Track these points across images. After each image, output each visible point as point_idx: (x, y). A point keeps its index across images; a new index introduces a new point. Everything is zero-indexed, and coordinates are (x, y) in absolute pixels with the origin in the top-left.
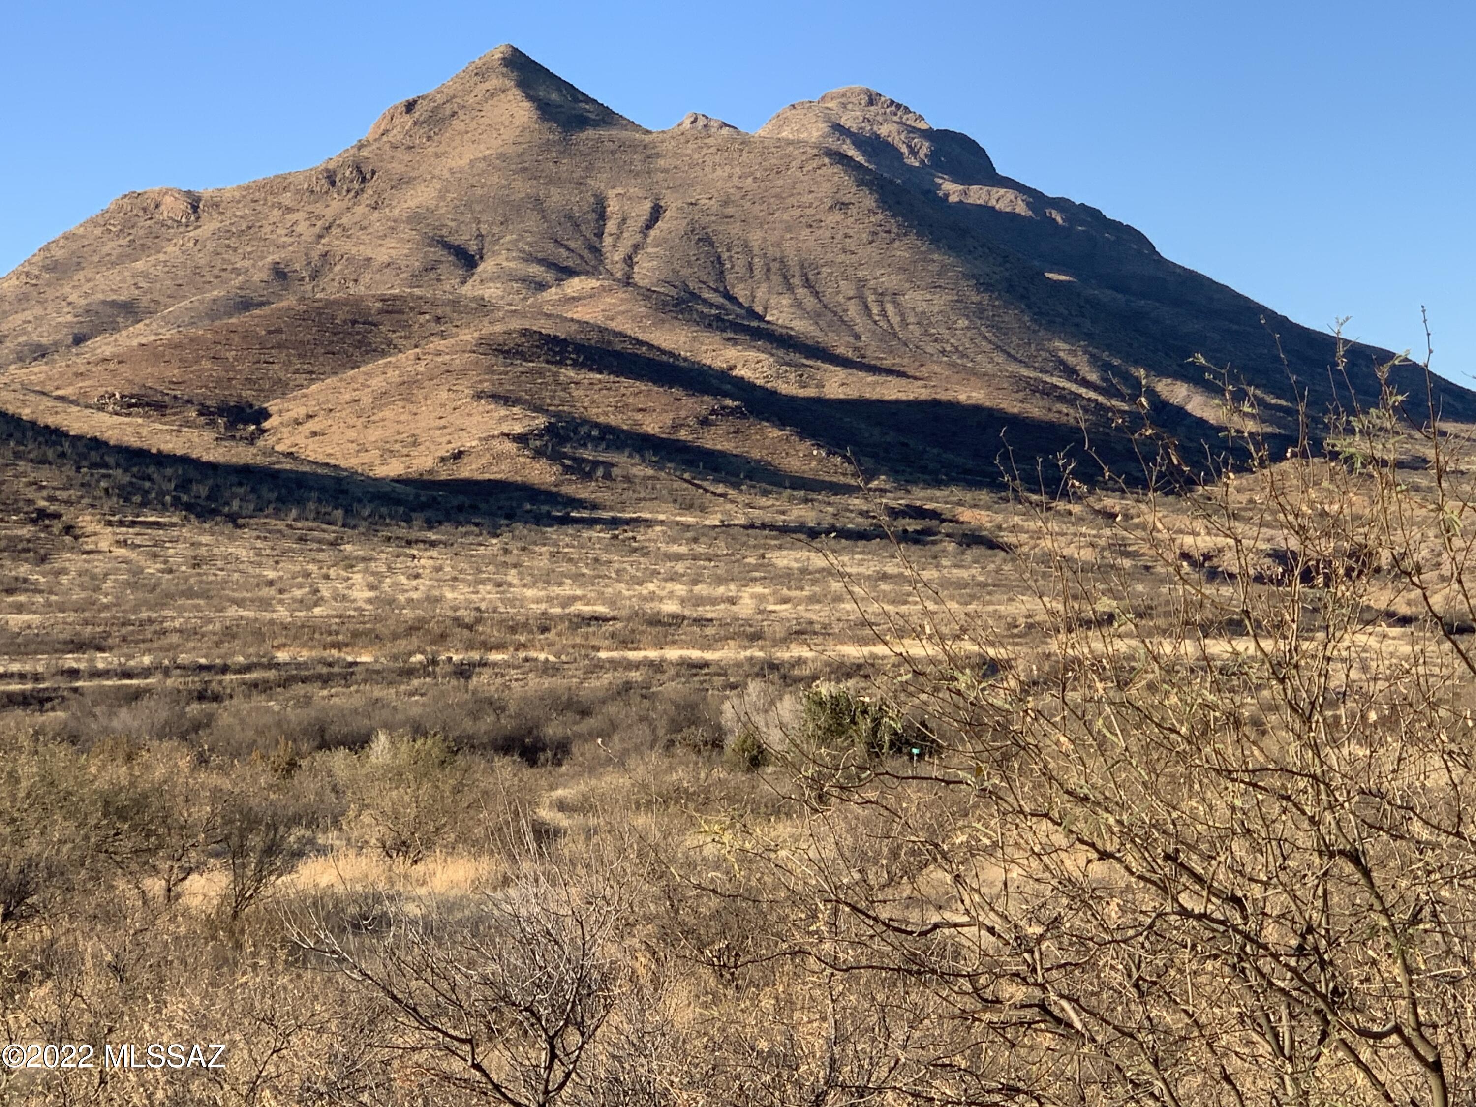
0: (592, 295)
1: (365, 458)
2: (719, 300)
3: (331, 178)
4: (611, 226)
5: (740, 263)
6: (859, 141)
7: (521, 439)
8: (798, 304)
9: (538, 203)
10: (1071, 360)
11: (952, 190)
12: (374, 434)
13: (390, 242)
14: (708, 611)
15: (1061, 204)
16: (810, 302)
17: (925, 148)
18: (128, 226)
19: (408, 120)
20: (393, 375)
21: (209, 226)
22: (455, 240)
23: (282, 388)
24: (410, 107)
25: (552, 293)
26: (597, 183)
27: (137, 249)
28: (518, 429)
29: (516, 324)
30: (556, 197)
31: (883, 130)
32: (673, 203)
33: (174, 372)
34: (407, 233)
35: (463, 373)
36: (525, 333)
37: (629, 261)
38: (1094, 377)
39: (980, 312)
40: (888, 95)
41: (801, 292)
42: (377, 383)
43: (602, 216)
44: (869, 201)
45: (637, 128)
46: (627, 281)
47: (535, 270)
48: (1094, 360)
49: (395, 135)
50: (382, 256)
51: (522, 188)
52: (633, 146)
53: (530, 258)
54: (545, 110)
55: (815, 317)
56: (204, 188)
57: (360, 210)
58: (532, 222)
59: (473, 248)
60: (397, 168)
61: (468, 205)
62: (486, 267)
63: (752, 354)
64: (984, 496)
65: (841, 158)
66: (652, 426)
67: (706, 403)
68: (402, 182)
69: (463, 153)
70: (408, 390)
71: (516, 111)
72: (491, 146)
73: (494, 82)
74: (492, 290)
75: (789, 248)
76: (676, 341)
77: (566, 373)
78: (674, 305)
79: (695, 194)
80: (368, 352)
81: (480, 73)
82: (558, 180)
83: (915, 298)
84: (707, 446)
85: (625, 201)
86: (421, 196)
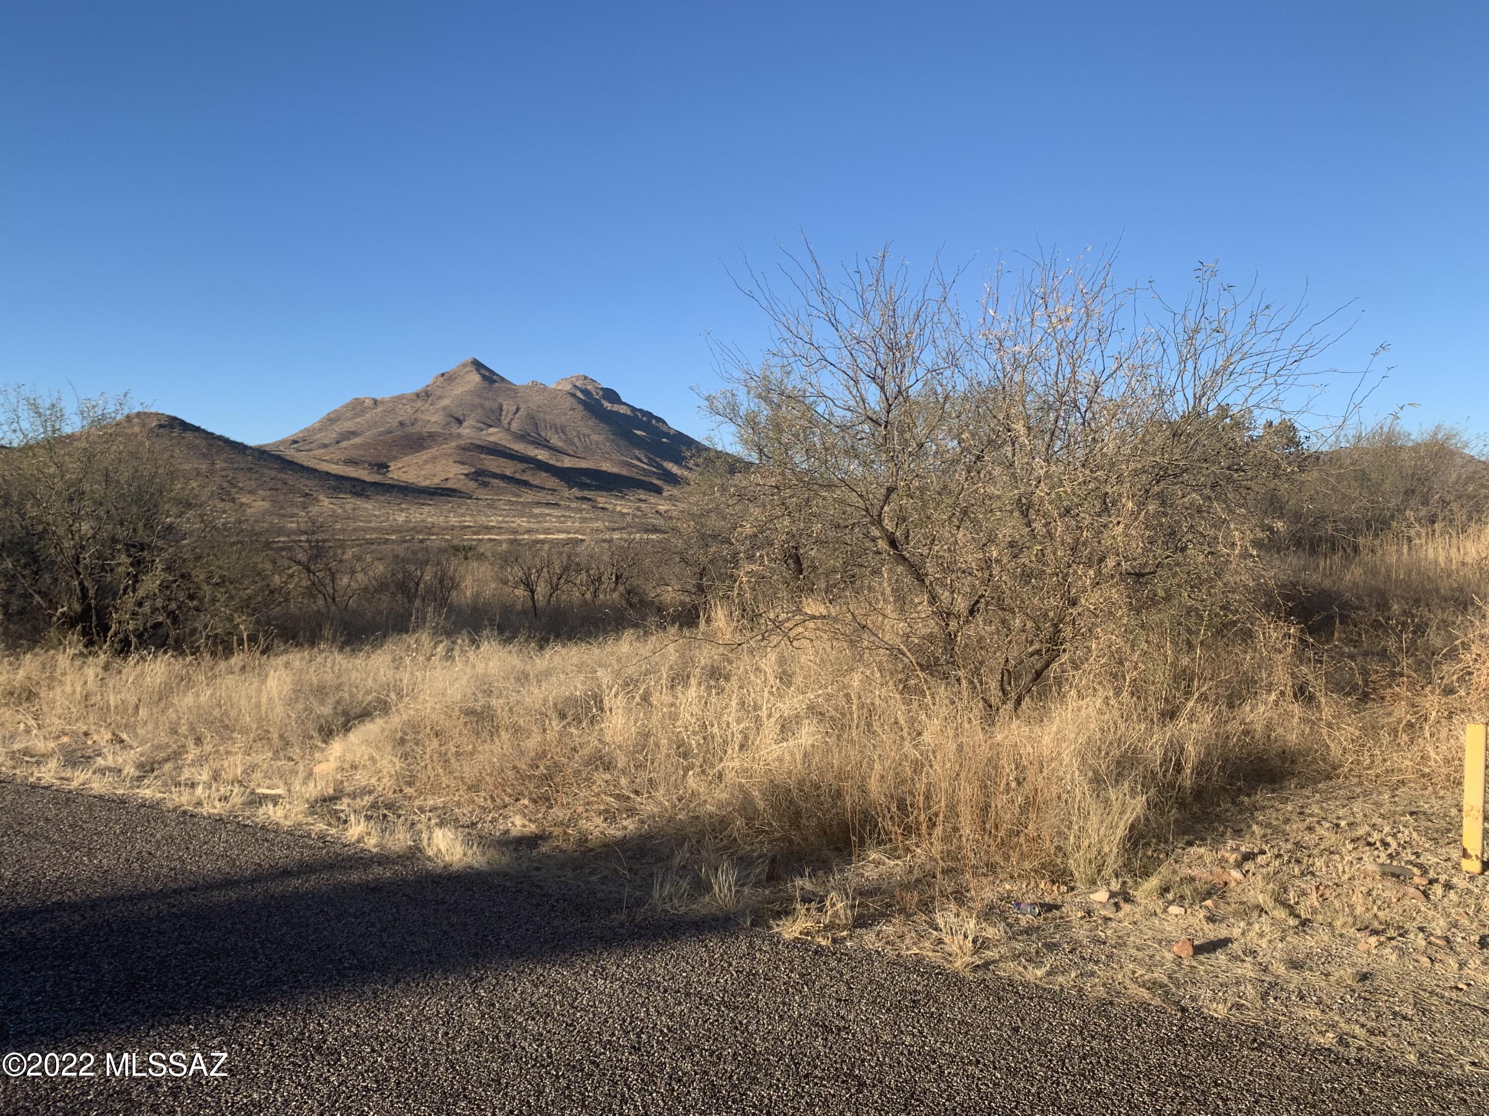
0: (497, 433)
1: (419, 480)
2: (536, 436)
3: (418, 395)
4: (504, 413)
5: (543, 425)
6: (582, 391)
7: (466, 475)
8: (560, 437)
9: (482, 405)
10: (639, 455)
11: (606, 404)
12: (423, 473)
13: (436, 416)
14: (503, 525)
15: (641, 411)
16: (563, 437)
17: (601, 393)
18: (354, 409)
19: (442, 379)
20: (429, 455)
21: (380, 409)
22: (455, 416)
23: (395, 458)
24: (443, 375)
25: (484, 432)
26: (500, 400)
27: (357, 415)
28: (466, 472)
29: (469, 441)
30: (487, 404)
31: (589, 387)
32: (523, 407)
33: (362, 453)
34: (441, 413)
35: (450, 455)
36: (471, 444)
37: (509, 423)
38: (646, 460)
39: (613, 441)
40: (590, 377)
41: (561, 434)
42: (424, 457)
43: (501, 410)
44: (582, 408)
45: (512, 384)
46: (508, 430)
47: (481, 425)
48: (646, 456)
49: (438, 383)
50: (434, 419)
51: (477, 401)
52: (511, 389)
53: (479, 422)
54: (484, 377)
55: (565, 441)
56: (378, 397)
57: (427, 405)
58: (480, 411)
59: (461, 418)
60: (438, 393)
61: (461, 405)
62: (466, 424)
63: (543, 452)
64: (605, 493)
65: (574, 395)
66: (508, 473)
67: (524, 466)
68: (440, 398)
69: (459, 389)
70: (434, 460)
71: (475, 378)
72: (467, 388)
73: (468, 369)
74: (467, 431)
75: (558, 421)
76: (519, 447)
77: (483, 456)
78: (522, 437)
79: (530, 404)
80: (425, 448)
81: (464, 365)
82: (488, 399)
83: (594, 437)
84: (524, 478)
85: (508, 406)
86: (446, 402)
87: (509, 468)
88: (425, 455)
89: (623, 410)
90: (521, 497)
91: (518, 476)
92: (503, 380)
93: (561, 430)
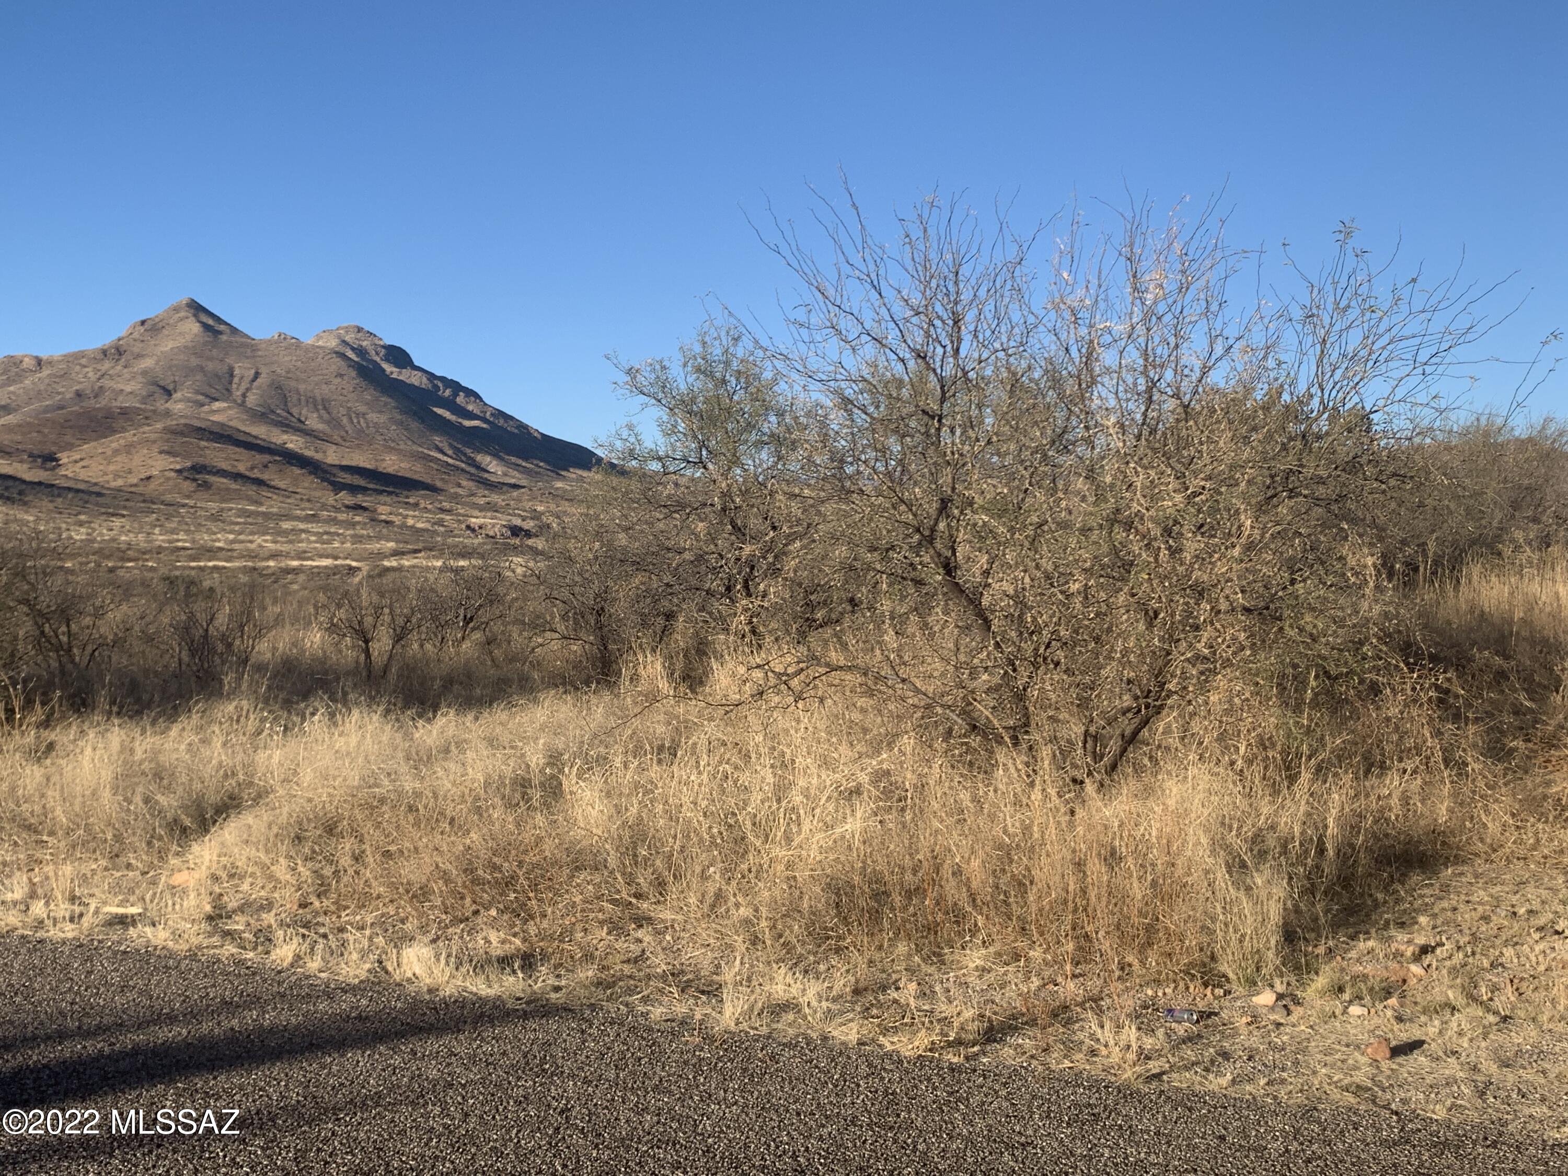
0: (224, 409)
1: (106, 478)
2: (285, 414)
3: (104, 352)
4: (236, 380)
5: (295, 398)
6: (353, 349)
7: (179, 472)
8: (320, 417)
9: (201, 369)
10: (440, 445)
11: (390, 369)
12: (112, 468)
13: (133, 383)
14: (236, 546)
15: (443, 379)
16: (326, 416)
17: (383, 352)
19: (142, 329)
20: (122, 442)
21: (46, 372)
22: (162, 383)
23: (69, 446)
24: (143, 323)
25: (206, 408)
26: (230, 361)
27: (10, 381)
28: (178, 467)
29: (183, 421)
30: (210, 366)
31: (364, 344)
32: (264, 371)
33: (18, 437)
34: (140, 379)
35: (154, 442)
36: (186, 425)
37: (244, 396)
38: (450, 452)
39: (402, 422)
40: (366, 329)
41: (322, 412)
42: (114, 445)
43: (232, 375)
44: (353, 373)
45: (249, 337)
46: (243, 404)
47: (200, 397)
48: (451, 445)
49: (136, 335)
50: (128, 389)
51: (194, 361)
52: (247, 345)
53: (197, 392)
54: (206, 327)
55: (328, 423)
56: (44, 355)
57: (119, 368)
58: (199, 377)
59: (171, 387)
60: (136, 350)
61: (170, 368)
62: (177, 395)
63: (294, 438)
64: (388, 499)
65: (343, 356)
66: (242, 468)
67: (267, 458)
68: (139, 356)
69: (167, 345)
70: (129, 449)
71: (192, 328)
72: (180, 342)
73: (182, 314)
74: (178, 406)
75: (317, 393)
76: (260, 431)
77: (203, 443)
78: (262, 416)
79: (275, 367)
80: (114, 431)
81: (176, 309)
82: (210, 359)
83: (373, 416)
84: (265, 477)
85: (243, 369)
86: (147, 363)
87: (243, 462)
88: (115, 442)
89: (415, 379)
90: (261, 504)
91: (256, 474)
92: (234, 331)
93: (322, 405)
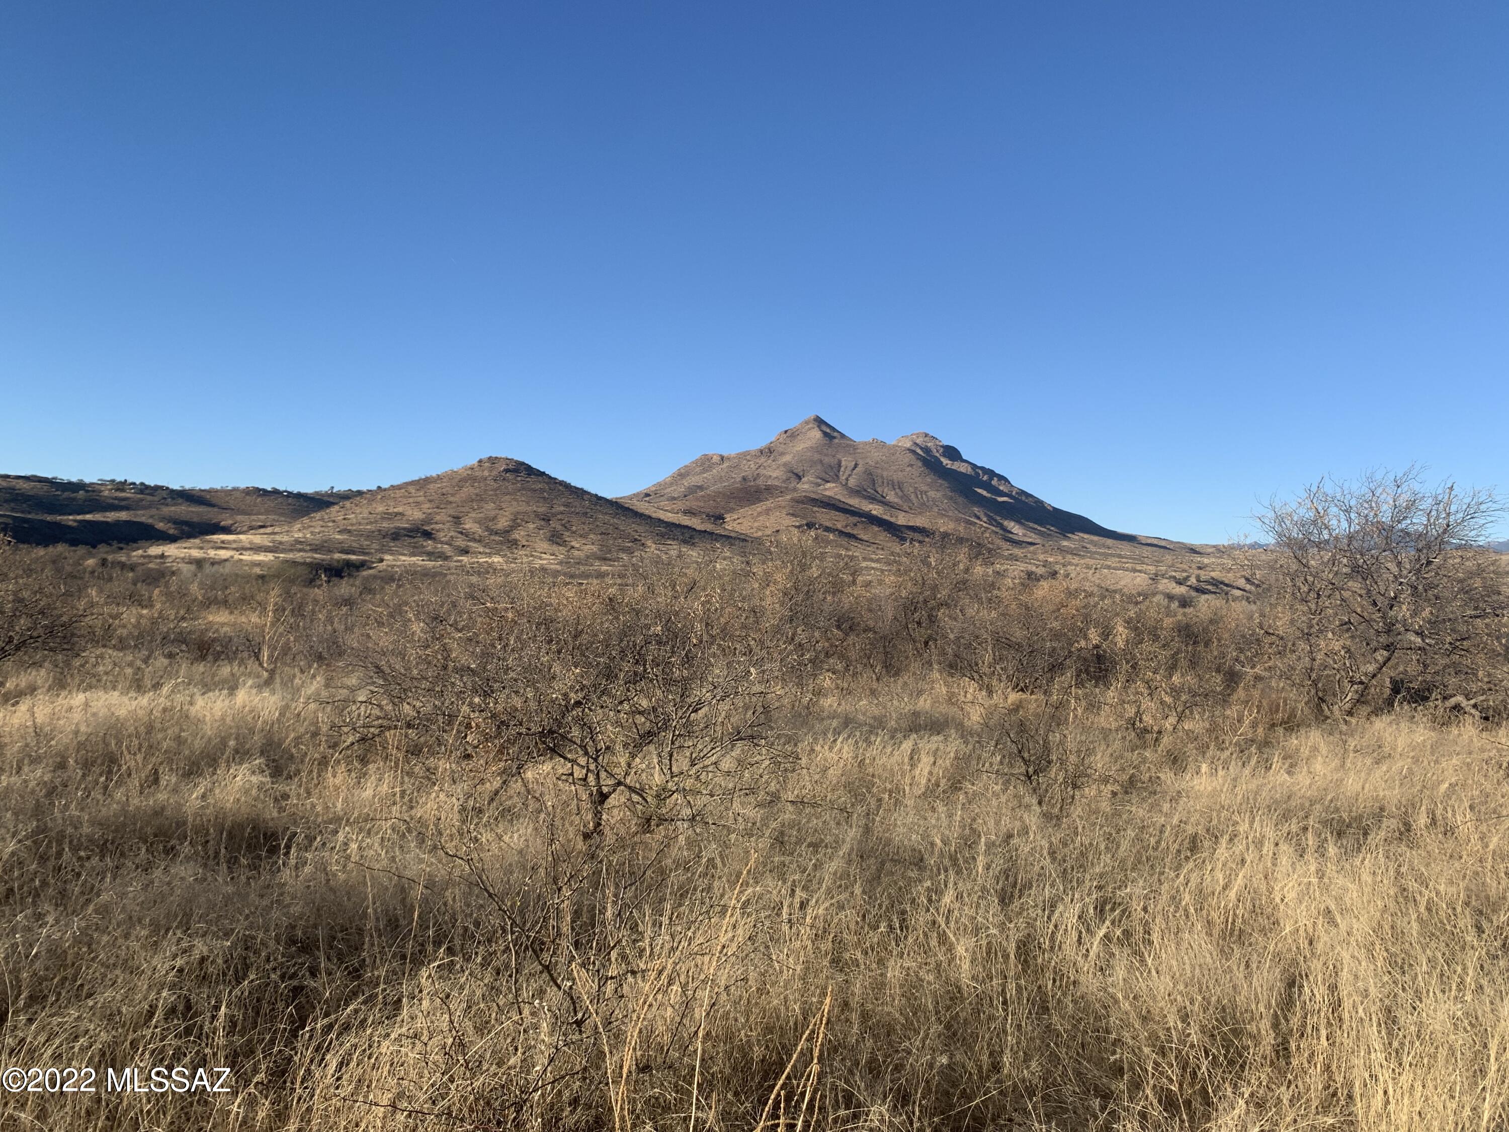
0: (833, 488)
1: (752, 531)
2: (873, 492)
3: (761, 452)
4: (842, 469)
5: (880, 481)
6: (921, 448)
7: (798, 527)
8: (896, 494)
9: (821, 461)
10: (978, 514)
11: (945, 461)
12: (756, 524)
13: (777, 471)
15: (982, 468)
16: (900, 493)
17: (941, 450)
18: (703, 464)
19: (785, 436)
20: (764, 507)
21: (726, 465)
22: (795, 471)
23: (732, 510)
24: (786, 432)
25: (821, 487)
26: (839, 456)
27: (705, 471)
28: (797, 524)
29: (803, 494)
30: (826, 460)
31: (929, 445)
32: (861, 462)
33: (702, 504)
34: (782, 468)
35: (784, 507)
36: (805, 496)
37: (847, 479)
38: (985, 519)
39: (951, 498)
40: (931, 434)
41: (897, 490)
42: (759, 509)
43: (840, 466)
44: (920, 464)
45: (852, 440)
46: (845, 485)
47: (819, 481)
48: (986, 515)
49: (781, 440)
50: (774, 475)
51: (817, 457)
52: (850, 446)
53: (818, 477)
54: (825, 434)
55: (901, 498)
56: (725, 454)
57: (770, 461)
58: (819, 467)
59: (801, 474)
60: (781, 450)
61: (801, 461)
62: (804, 479)
63: (877, 507)
65: (914, 452)
67: (855, 519)
68: (782, 454)
69: (801, 446)
70: (768, 512)
71: (816, 434)
72: (808, 444)
73: (811, 425)
74: (805, 486)
75: (895, 477)
76: (855, 502)
77: (815, 509)
78: (857, 492)
79: (868, 460)
80: (760, 500)
81: (807, 423)
82: (826, 455)
83: (932, 494)
84: (855, 532)
85: (847, 462)
86: (787, 458)
87: (840, 521)
88: (760, 507)
89: (963, 468)
90: (850, 550)
91: (849, 530)
92: (843, 436)
93: (898, 486)
